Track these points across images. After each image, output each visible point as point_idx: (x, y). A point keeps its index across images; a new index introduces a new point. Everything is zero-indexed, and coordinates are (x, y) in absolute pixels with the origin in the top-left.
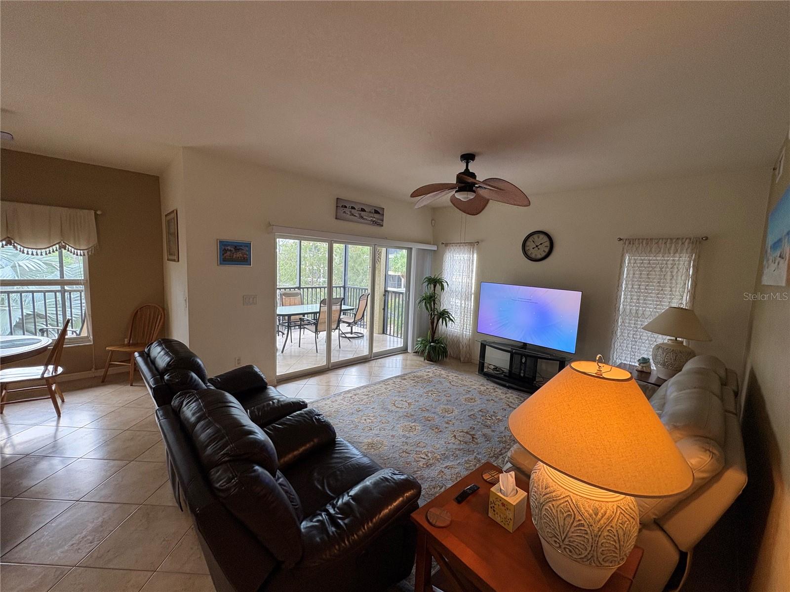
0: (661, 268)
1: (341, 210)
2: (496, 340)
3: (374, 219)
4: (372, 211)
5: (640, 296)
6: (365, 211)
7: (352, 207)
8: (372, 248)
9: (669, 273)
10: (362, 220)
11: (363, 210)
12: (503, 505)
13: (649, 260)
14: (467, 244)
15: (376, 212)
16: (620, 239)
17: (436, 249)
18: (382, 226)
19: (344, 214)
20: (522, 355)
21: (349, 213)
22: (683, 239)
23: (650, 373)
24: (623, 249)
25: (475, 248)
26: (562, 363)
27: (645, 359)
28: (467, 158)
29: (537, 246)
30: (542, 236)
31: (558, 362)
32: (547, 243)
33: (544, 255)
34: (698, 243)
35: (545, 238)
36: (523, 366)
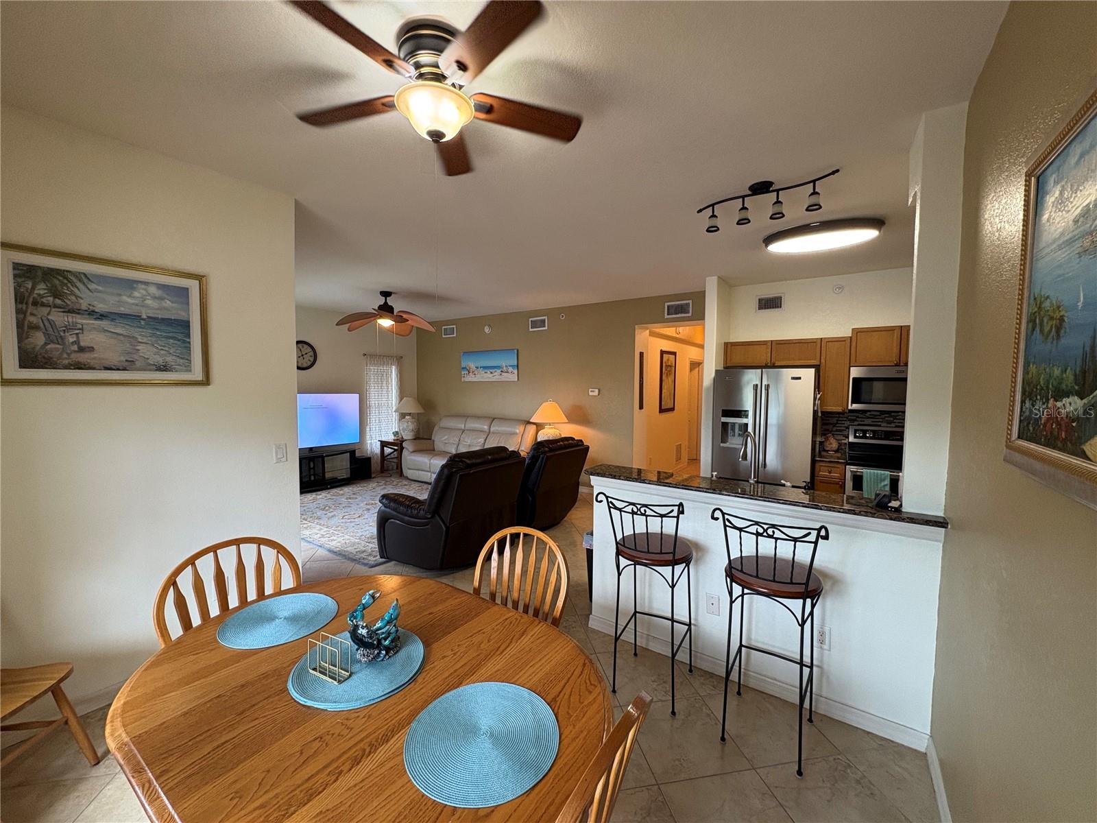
13: (380, 370)
16: (365, 354)
22: (392, 356)
24: (367, 361)
26: (353, 453)
27: (397, 432)
28: (386, 294)
29: (302, 355)
30: (306, 346)
31: (348, 454)
32: (312, 353)
33: (309, 363)
34: (399, 360)
35: (309, 349)
36: (312, 471)
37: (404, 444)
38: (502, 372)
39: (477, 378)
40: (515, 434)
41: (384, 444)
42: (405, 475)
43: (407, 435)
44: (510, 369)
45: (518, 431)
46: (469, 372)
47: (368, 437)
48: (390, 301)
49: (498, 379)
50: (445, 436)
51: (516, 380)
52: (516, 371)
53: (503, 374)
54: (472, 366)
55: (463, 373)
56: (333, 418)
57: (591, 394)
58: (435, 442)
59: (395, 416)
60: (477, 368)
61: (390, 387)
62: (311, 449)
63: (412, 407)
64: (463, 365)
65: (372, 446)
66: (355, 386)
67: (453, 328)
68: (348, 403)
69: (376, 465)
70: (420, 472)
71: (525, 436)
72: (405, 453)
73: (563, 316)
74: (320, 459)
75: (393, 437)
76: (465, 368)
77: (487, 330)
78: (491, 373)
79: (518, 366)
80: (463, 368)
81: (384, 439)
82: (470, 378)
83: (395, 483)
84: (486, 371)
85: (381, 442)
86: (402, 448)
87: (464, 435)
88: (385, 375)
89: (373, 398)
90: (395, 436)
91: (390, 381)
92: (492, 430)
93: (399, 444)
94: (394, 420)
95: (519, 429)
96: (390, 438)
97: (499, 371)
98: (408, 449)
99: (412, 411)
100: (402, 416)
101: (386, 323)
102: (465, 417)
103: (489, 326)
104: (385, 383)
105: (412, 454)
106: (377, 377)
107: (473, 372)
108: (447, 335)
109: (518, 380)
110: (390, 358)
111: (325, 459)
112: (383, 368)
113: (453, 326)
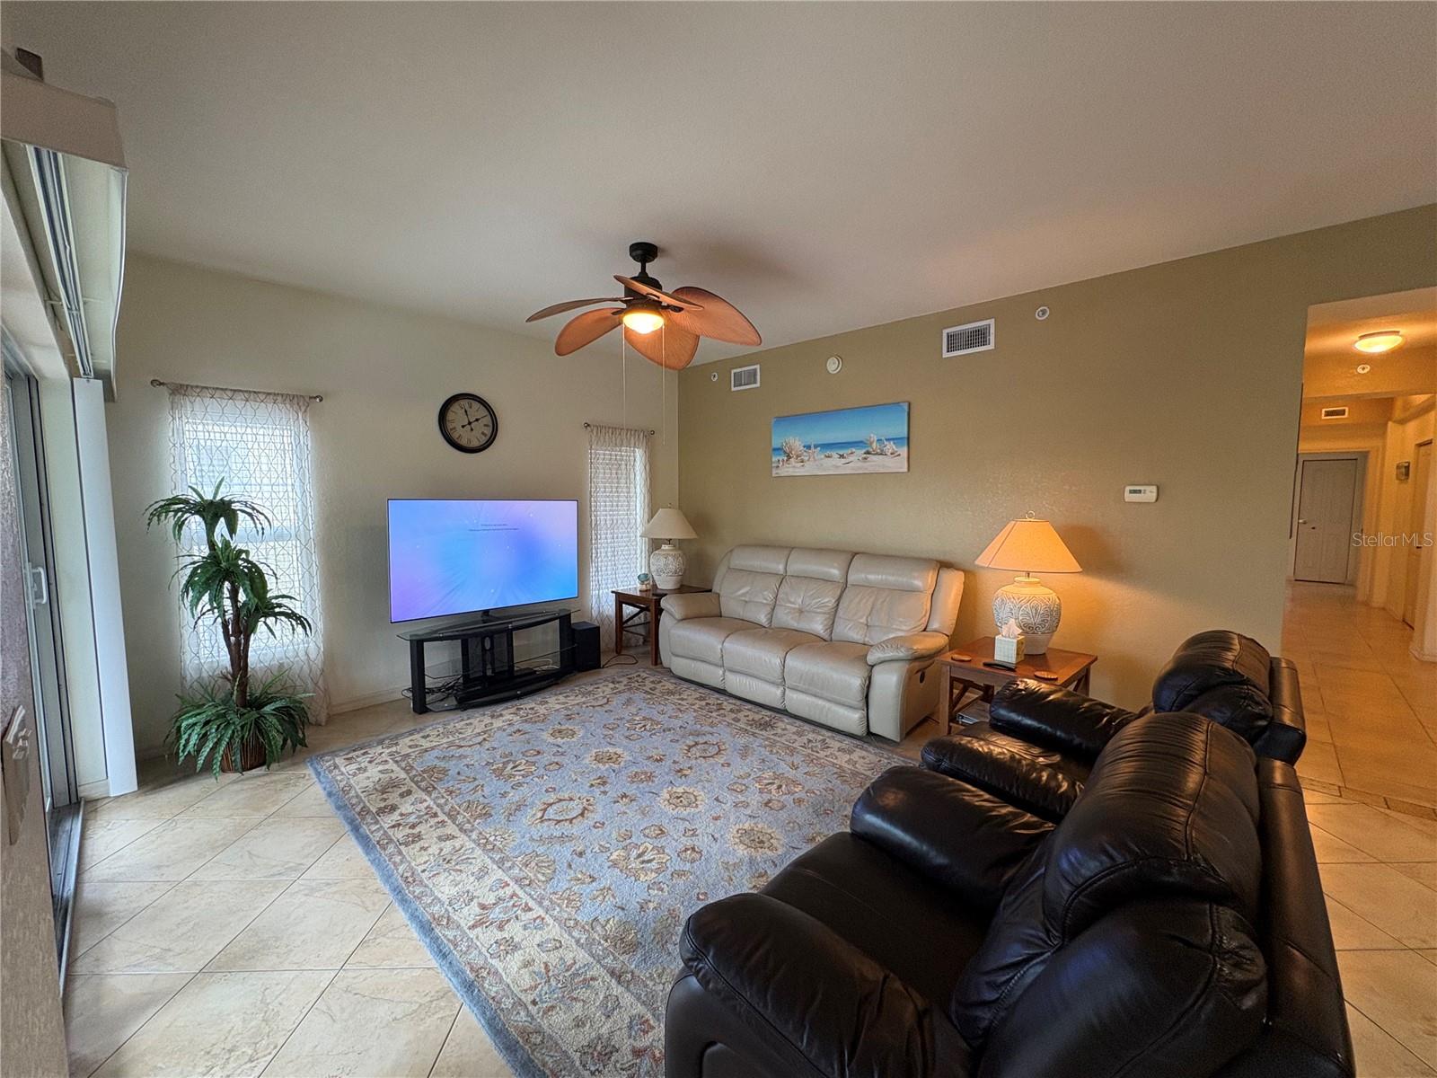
0: (626, 465)
5: (612, 502)
12: (1022, 643)
13: (616, 455)
14: (279, 399)
16: (588, 426)
20: (484, 636)
22: (638, 430)
23: (650, 590)
24: (591, 437)
25: (309, 410)
26: (565, 619)
27: (646, 575)
28: (645, 252)
29: (470, 423)
30: (476, 405)
31: (558, 621)
32: (488, 420)
33: (483, 440)
34: (649, 437)
35: (483, 412)
36: (488, 656)
37: (663, 603)
38: (868, 453)
39: (808, 469)
40: (913, 591)
41: (622, 599)
42: (665, 663)
43: (665, 583)
44: (890, 446)
45: (918, 583)
46: (789, 457)
47: (593, 585)
48: (653, 269)
49: (860, 468)
50: (743, 587)
51: (906, 470)
52: (904, 451)
53: (872, 458)
54: (796, 443)
55: (774, 459)
56: (527, 550)
57: (1129, 497)
58: (722, 599)
59: (641, 545)
60: (809, 447)
61: (632, 490)
62: (486, 612)
63: (672, 525)
64: (776, 443)
65: (600, 603)
66: (570, 488)
67: (755, 370)
68: (556, 518)
69: (607, 639)
70: (699, 664)
71: (940, 596)
72: (665, 619)
73: (1044, 312)
74: (505, 634)
75: (639, 586)
77: (833, 366)
78: (842, 456)
79: (908, 438)
80: (775, 450)
81: (620, 589)
82: (792, 469)
83: (648, 685)
84: (828, 453)
85: (618, 594)
86: (659, 611)
87: (785, 588)
88: (623, 467)
89: (602, 513)
90: (642, 583)
91: (632, 476)
92: (852, 578)
93: (650, 603)
94: (639, 552)
95: (923, 580)
96: (633, 587)
97: (860, 452)
98: (671, 615)
99: (676, 536)
100: (655, 545)
101: (643, 323)
102: (788, 549)
103: (839, 357)
104: (623, 481)
105: (680, 624)
106: (610, 469)
107: (798, 456)
108: (741, 385)
109: (909, 470)
110: (633, 432)
111: (514, 632)
112: (620, 451)
113: (755, 367)
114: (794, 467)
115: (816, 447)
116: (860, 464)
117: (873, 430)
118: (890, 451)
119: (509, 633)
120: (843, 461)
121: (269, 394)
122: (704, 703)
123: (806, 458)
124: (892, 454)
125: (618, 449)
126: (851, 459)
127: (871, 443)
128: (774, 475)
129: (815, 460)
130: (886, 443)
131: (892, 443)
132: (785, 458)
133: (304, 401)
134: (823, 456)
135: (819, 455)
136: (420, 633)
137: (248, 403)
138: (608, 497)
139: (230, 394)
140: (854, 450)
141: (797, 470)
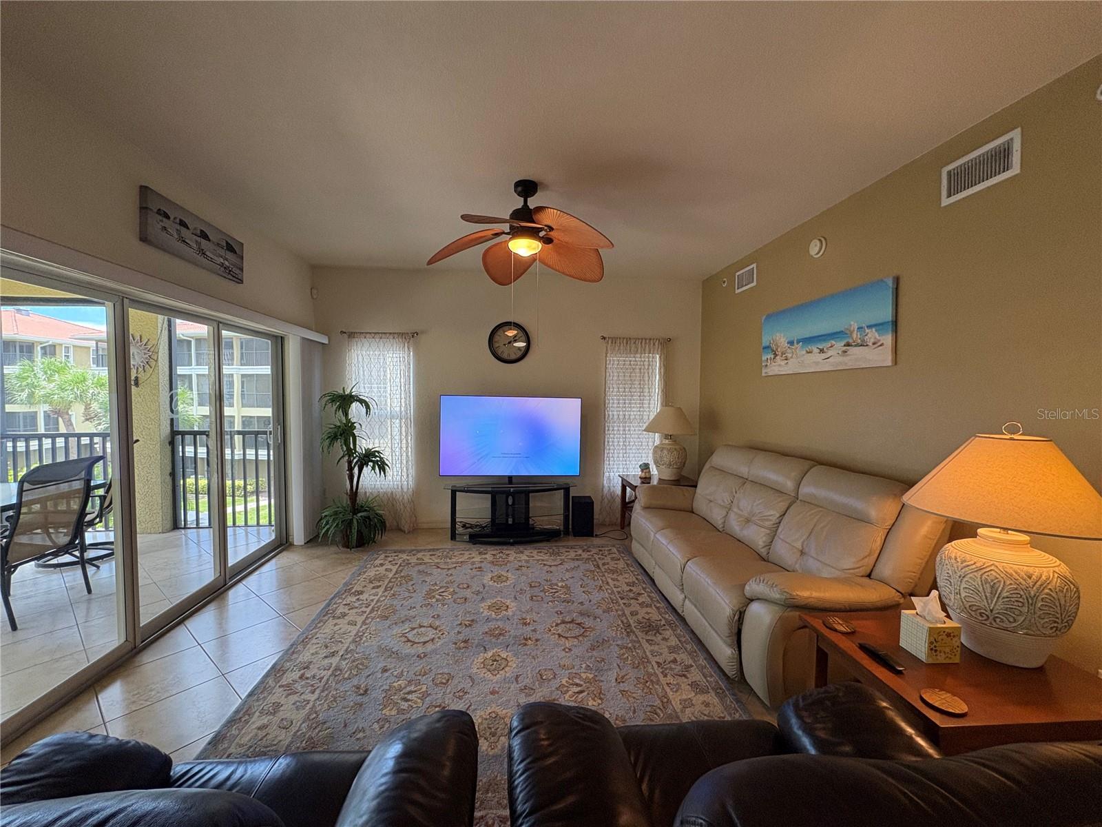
0: (640, 369)
1: (155, 223)
2: (470, 482)
3: (227, 263)
4: (221, 243)
5: (625, 400)
6: (209, 240)
7: (181, 220)
8: (211, 328)
9: (646, 374)
10: (200, 258)
11: (204, 236)
12: (948, 635)
13: (630, 361)
14: (396, 336)
15: (230, 248)
16: (604, 338)
17: (327, 342)
18: (241, 281)
19: (164, 234)
20: (508, 494)
21: (176, 236)
22: (654, 339)
23: (650, 478)
24: (607, 347)
25: (411, 341)
26: (569, 490)
27: (646, 465)
28: (527, 188)
29: (509, 342)
30: (515, 330)
31: (562, 491)
32: (524, 339)
34: (666, 344)
35: (521, 334)
36: (510, 509)
37: (638, 491)
38: (848, 345)
39: (791, 367)
40: (863, 520)
41: (627, 484)
44: (872, 335)
45: (873, 513)
46: (776, 355)
47: (606, 468)
48: (533, 202)
49: (839, 363)
51: (891, 363)
52: (888, 339)
53: (853, 350)
54: (781, 339)
55: (764, 358)
58: (699, 496)
61: (649, 390)
62: (510, 478)
63: (671, 424)
64: (765, 342)
65: (610, 484)
67: (753, 269)
68: (562, 412)
69: (609, 514)
70: (643, 551)
74: (523, 495)
75: (640, 473)
76: (768, 347)
77: (814, 249)
78: (822, 351)
79: (895, 323)
81: (625, 475)
82: (777, 368)
84: (809, 348)
85: (623, 479)
92: (801, 491)
95: (878, 509)
97: (839, 345)
98: (639, 502)
99: (674, 432)
101: (524, 247)
104: (637, 382)
106: (624, 373)
107: (782, 354)
108: (742, 286)
109: (895, 362)
110: (647, 341)
111: (531, 495)
112: (634, 357)
113: (751, 267)
114: (780, 365)
115: (798, 343)
116: (841, 359)
117: (852, 318)
118: (872, 340)
119: (527, 493)
120: (824, 356)
121: (391, 333)
122: (628, 588)
123: (790, 355)
124: (874, 344)
125: (632, 355)
126: (830, 353)
127: (852, 333)
128: (763, 375)
129: (797, 357)
130: (867, 331)
131: (874, 330)
132: (772, 356)
133: (410, 337)
134: (804, 352)
135: (800, 350)
136: (458, 485)
137: (381, 340)
138: (621, 396)
139: (373, 335)
140: (833, 342)
141: (782, 369)
